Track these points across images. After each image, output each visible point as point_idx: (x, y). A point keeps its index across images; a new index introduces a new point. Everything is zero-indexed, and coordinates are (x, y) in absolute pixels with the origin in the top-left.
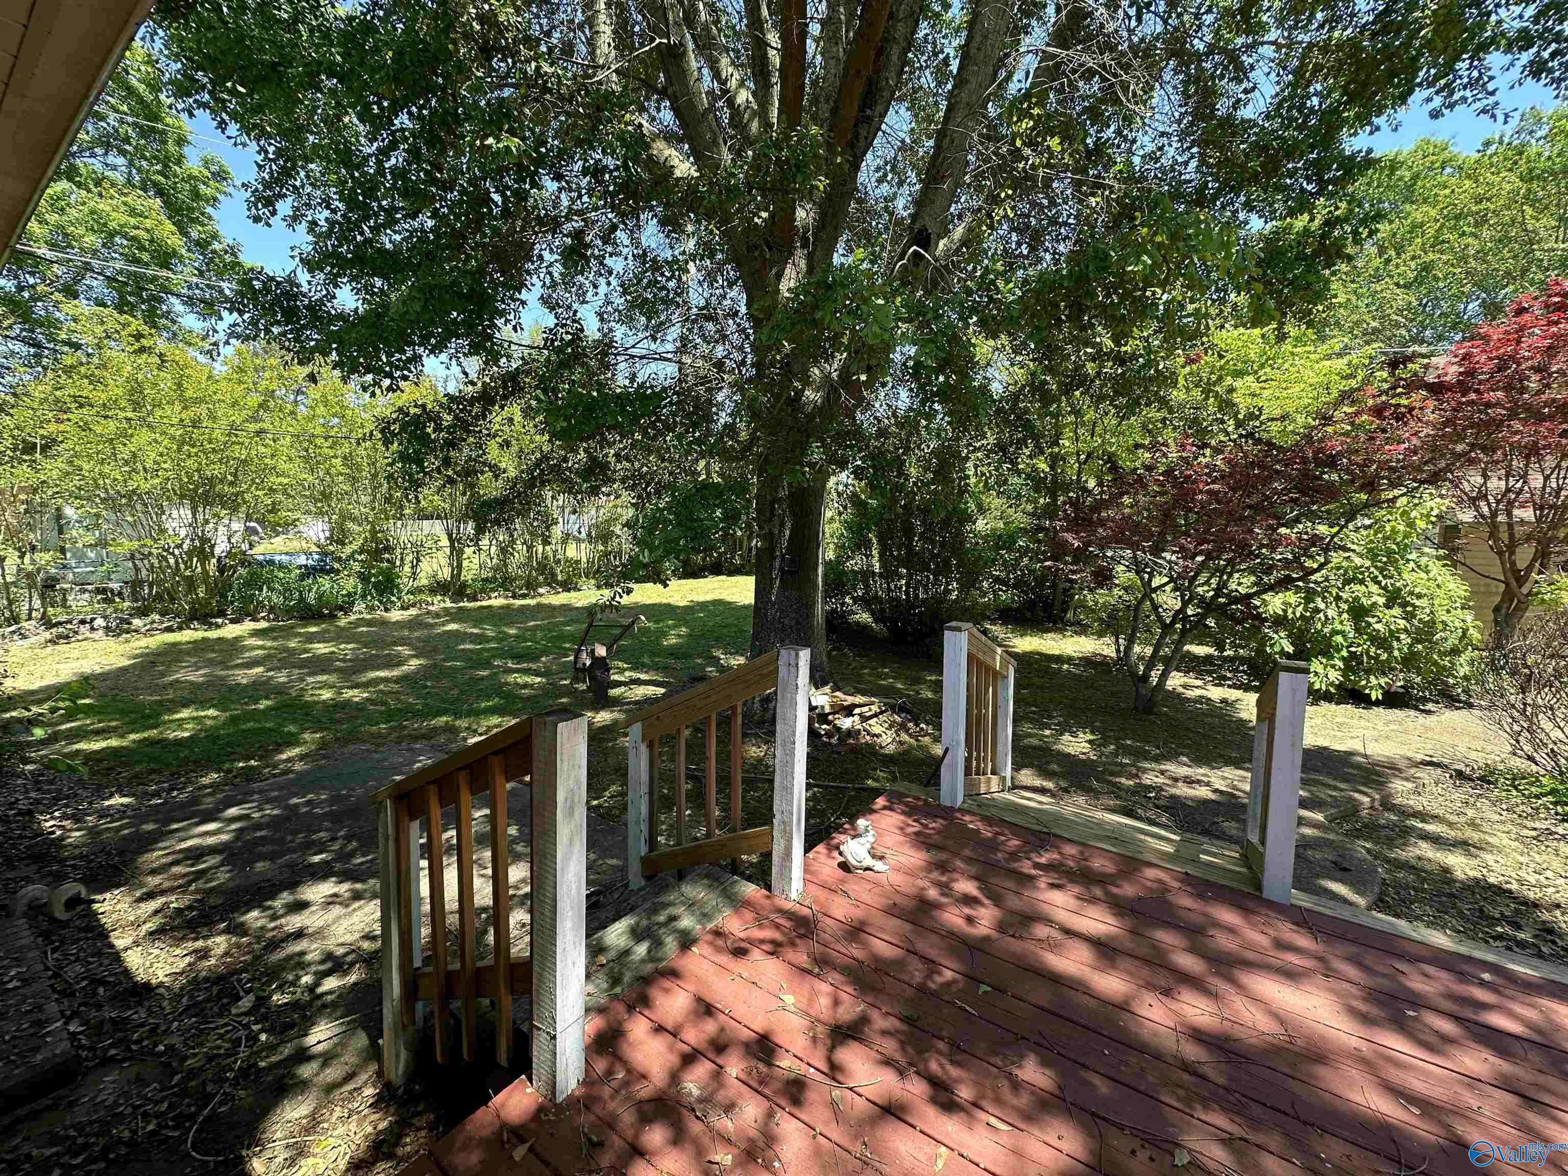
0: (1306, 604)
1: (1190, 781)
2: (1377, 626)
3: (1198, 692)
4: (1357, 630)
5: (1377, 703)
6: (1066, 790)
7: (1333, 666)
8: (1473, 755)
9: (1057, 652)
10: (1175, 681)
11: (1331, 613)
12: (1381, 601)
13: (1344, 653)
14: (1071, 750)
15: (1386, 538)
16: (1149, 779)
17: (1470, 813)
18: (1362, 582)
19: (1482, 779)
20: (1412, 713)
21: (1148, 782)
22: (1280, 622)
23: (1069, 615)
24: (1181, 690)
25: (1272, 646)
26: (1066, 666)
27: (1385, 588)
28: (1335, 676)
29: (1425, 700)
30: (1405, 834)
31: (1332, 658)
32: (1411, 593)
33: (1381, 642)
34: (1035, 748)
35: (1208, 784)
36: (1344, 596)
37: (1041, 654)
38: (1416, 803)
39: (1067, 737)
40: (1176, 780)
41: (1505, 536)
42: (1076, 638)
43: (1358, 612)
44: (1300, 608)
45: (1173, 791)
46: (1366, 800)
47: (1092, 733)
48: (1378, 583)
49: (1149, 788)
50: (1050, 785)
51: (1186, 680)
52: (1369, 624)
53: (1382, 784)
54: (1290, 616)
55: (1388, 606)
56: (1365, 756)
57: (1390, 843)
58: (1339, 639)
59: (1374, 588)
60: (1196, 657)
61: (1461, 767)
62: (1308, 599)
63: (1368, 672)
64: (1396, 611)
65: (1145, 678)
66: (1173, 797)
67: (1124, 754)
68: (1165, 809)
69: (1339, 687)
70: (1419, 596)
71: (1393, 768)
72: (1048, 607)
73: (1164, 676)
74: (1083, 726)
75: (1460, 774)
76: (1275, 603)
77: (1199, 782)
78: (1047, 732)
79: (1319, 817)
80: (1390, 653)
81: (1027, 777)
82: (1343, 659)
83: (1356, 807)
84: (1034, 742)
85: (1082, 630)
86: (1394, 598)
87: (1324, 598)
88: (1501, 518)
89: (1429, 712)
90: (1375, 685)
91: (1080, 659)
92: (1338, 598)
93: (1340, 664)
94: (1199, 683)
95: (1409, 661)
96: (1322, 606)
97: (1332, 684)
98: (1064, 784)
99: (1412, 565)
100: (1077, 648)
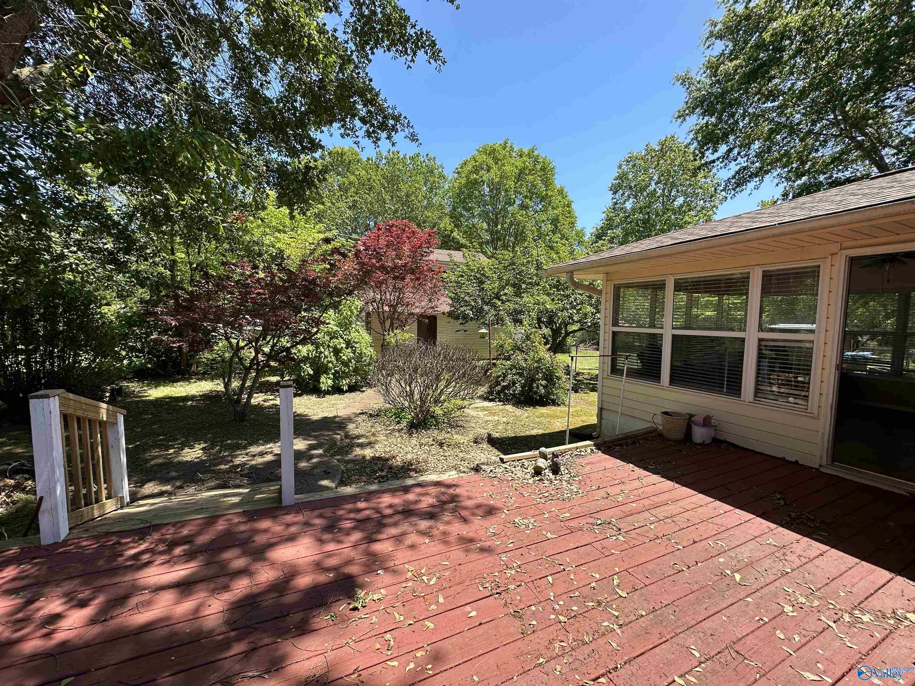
0: (317, 350)
1: (262, 454)
2: (343, 357)
3: (271, 402)
4: (337, 360)
5: (347, 391)
6: (181, 487)
7: (329, 378)
8: (375, 406)
9: (184, 394)
10: (258, 399)
11: (327, 353)
12: (344, 346)
13: (333, 371)
14: (189, 459)
15: (344, 318)
16: (238, 461)
17: (373, 430)
18: (337, 338)
19: (377, 415)
20: (358, 393)
21: (238, 463)
22: (306, 359)
23: (193, 368)
24: (262, 403)
25: (304, 372)
26: (190, 403)
27: (345, 340)
28: (330, 382)
29: (362, 387)
30: (352, 446)
31: (328, 374)
32: (354, 342)
33: (346, 364)
34: (160, 465)
35: (271, 453)
36: (331, 345)
37: (170, 398)
38: (356, 432)
39: (187, 450)
40: (254, 456)
41: (382, 317)
42: (198, 383)
43: (337, 352)
44: (314, 352)
45: (253, 463)
46: (339, 436)
47: (205, 442)
48: (343, 338)
49: (238, 466)
50: (168, 488)
51: (266, 397)
52: (341, 357)
53: (345, 428)
54: (310, 356)
55: (347, 348)
56: (339, 417)
57: (347, 453)
58: (330, 365)
59: (341, 340)
60: (272, 383)
61: (371, 412)
62: (317, 348)
63: (343, 378)
64: (349, 350)
65: (238, 401)
66: (252, 467)
67: (225, 451)
68: (247, 476)
69: (332, 387)
70: (356, 343)
71: (349, 419)
72: (176, 364)
73: (250, 397)
74: (197, 440)
75: (371, 415)
76: (304, 350)
77: (266, 453)
78: (171, 451)
79: (320, 451)
80: (349, 369)
81: (150, 488)
82: (333, 374)
83: (335, 442)
84: (160, 461)
85: (202, 376)
86: (348, 344)
87: (323, 346)
88: (381, 310)
89: (363, 391)
90: (345, 383)
91: (200, 396)
92: (329, 346)
93: (332, 376)
94: (272, 397)
95: (356, 371)
96: (323, 350)
97: (329, 386)
98: (178, 484)
99: (354, 330)
100: (200, 389)
